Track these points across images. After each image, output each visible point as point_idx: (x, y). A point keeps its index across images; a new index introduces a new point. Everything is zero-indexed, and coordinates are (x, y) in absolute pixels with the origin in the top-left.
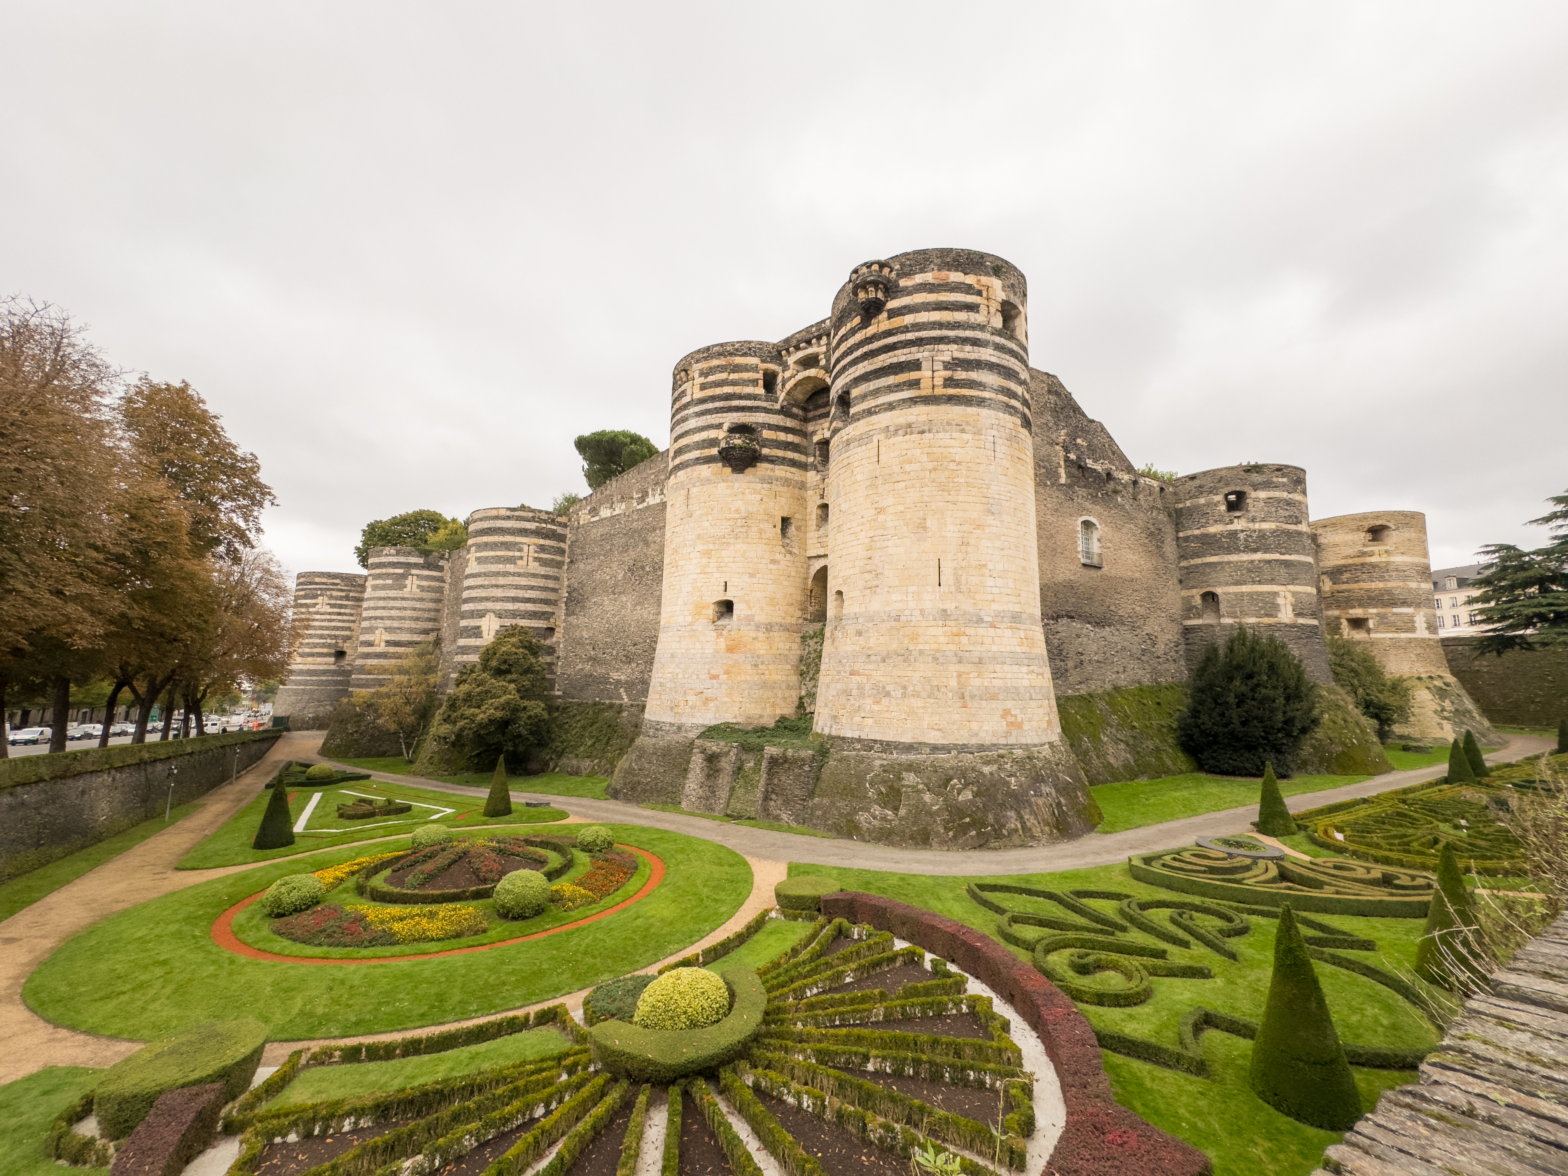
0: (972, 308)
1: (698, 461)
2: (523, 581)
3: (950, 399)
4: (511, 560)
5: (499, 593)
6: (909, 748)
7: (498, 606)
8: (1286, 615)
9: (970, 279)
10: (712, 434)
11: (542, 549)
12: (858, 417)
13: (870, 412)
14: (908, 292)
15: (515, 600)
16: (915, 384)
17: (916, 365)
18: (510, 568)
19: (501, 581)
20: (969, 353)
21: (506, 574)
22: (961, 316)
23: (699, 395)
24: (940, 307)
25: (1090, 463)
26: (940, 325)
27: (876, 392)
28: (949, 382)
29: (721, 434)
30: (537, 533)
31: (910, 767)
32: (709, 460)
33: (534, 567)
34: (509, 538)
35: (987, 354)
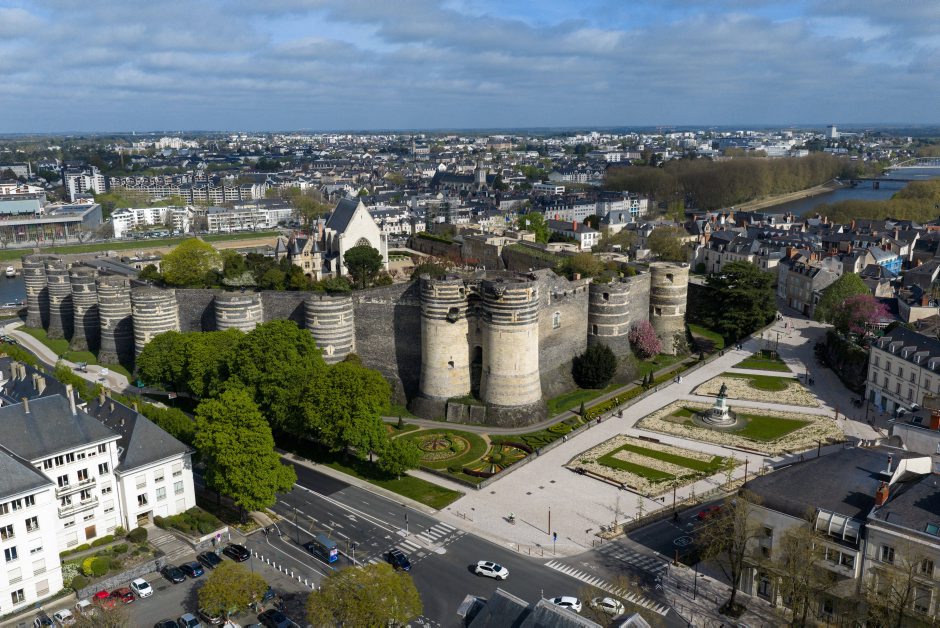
0: (524, 298)
1: (439, 318)
2: (342, 330)
3: (519, 324)
4: (336, 323)
5: (333, 337)
6: (509, 407)
7: (333, 342)
8: (616, 334)
9: (524, 290)
10: (444, 311)
11: (346, 315)
12: (493, 323)
13: (498, 324)
14: (507, 294)
15: (339, 338)
16: (510, 320)
17: (510, 315)
18: (336, 326)
19: (333, 331)
20: (523, 311)
21: (334, 329)
22: (522, 301)
23: (438, 296)
24: (516, 299)
25: (559, 293)
26: (516, 304)
27: (500, 319)
28: (519, 319)
29: (448, 311)
30: (343, 309)
31: (509, 411)
32: (443, 319)
33: (344, 323)
34: (333, 314)
35: (528, 310)
